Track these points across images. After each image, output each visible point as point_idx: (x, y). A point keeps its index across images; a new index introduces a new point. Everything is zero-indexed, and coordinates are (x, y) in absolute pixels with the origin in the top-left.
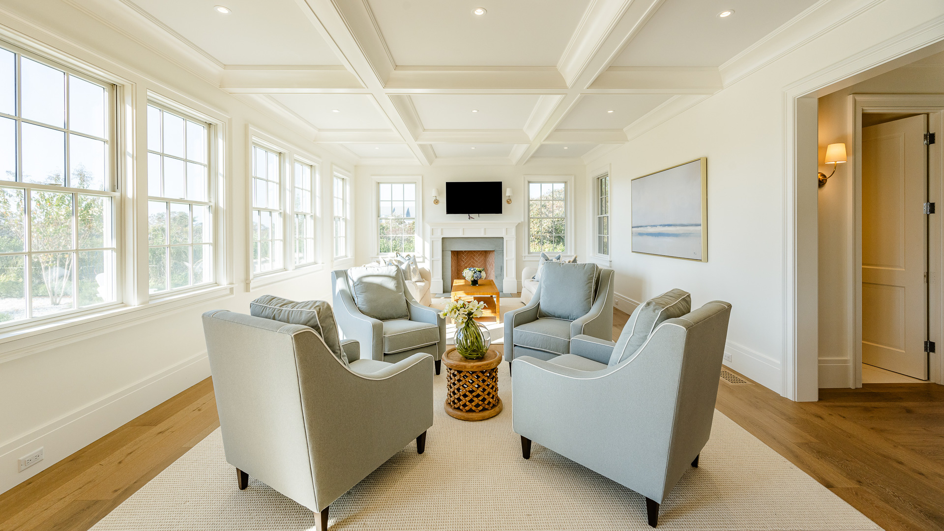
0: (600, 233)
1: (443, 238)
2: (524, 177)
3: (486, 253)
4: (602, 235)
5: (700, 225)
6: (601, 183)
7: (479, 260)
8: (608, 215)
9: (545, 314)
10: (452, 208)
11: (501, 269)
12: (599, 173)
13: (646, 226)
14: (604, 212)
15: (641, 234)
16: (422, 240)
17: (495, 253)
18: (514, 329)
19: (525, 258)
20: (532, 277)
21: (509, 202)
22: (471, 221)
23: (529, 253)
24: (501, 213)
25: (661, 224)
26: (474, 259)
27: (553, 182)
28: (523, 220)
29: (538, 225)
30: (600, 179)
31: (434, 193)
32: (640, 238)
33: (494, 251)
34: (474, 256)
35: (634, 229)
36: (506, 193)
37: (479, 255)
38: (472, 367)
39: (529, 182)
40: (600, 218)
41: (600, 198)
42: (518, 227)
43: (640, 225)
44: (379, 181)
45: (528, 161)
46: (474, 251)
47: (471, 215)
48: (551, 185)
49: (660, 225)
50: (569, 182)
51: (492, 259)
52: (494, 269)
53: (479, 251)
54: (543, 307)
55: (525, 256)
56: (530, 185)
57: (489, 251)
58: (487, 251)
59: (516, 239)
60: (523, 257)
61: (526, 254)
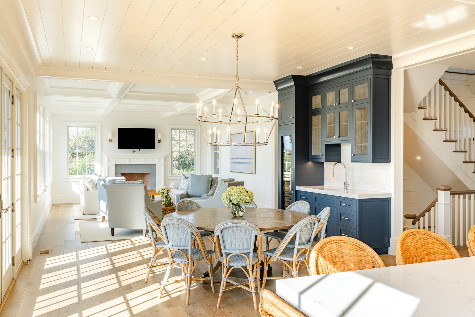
0: (215, 161)
1: (116, 165)
2: (169, 126)
4: (216, 163)
5: (252, 159)
8: (219, 151)
9: (191, 196)
10: (122, 146)
11: (154, 185)
13: (236, 159)
14: (217, 150)
15: (233, 163)
16: (101, 166)
17: (150, 175)
19: (169, 178)
20: (177, 187)
21: (159, 142)
22: (134, 154)
23: (172, 174)
24: (155, 149)
25: (241, 158)
26: (134, 179)
27: (187, 129)
28: (168, 154)
31: (109, 135)
32: (233, 164)
33: (149, 173)
34: (134, 177)
35: (231, 160)
37: (138, 177)
39: (172, 129)
40: (215, 153)
42: (165, 158)
43: (233, 158)
44: (69, 126)
47: (134, 150)
50: (197, 129)
52: (149, 185)
53: (138, 174)
54: (190, 193)
55: (169, 176)
56: (173, 130)
57: (145, 173)
58: (143, 173)
59: (164, 165)
60: (169, 177)
61: (170, 175)
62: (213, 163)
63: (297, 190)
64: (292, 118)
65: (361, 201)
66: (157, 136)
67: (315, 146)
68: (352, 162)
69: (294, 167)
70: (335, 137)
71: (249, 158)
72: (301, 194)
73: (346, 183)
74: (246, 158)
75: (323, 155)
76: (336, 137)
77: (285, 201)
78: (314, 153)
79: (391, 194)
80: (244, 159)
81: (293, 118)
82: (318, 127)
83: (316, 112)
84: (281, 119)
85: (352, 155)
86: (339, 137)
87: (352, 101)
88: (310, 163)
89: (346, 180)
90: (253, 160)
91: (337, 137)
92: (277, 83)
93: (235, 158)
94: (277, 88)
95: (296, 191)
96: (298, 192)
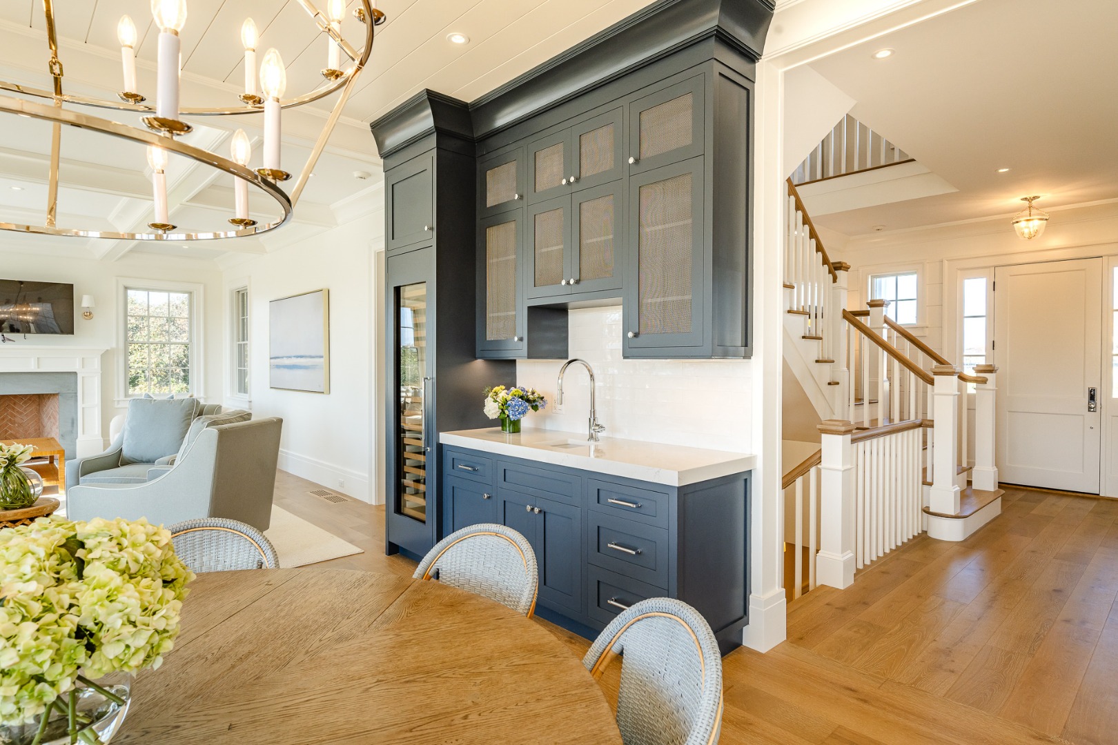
0: (240, 365)
2: (118, 281)
3: (39, 400)
4: (243, 368)
5: (322, 357)
6: (242, 297)
7: (25, 411)
8: (248, 341)
9: (129, 460)
11: (73, 423)
12: (239, 285)
13: (282, 357)
14: (243, 337)
15: (278, 367)
17: (60, 397)
18: (80, 478)
21: (88, 315)
22: (8, 345)
23: (126, 395)
24: (73, 334)
25: (295, 355)
26: (13, 409)
27: (169, 291)
28: (114, 345)
29: (158, 353)
30: (241, 293)
32: (277, 371)
33: (57, 394)
34: (15, 404)
35: (272, 360)
36: (83, 301)
37: (25, 403)
38: (16, 514)
39: (127, 288)
40: (240, 345)
41: (241, 318)
42: (106, 356)
43: (277, 356)
45: (124, 256)
46: (15, 396)
48: (166, 294)
49: (294, 357)
50: (195, 292)
51: (51, 407)
52: (57, 424)
53: (26, 396)
54: (126, 453)
55: (119, 401)
56: (129, 292)
57: (47, 395)
58: (43, 395)
59: (101, 374)
60: (116, 402)
61: (122, 397)
62: (236, 368)
63: (442, 444)
64: (426, 228)
65: (685, 492)
66: (80, 302)
67: (495, 315)
68: (625, 357)
69: (435, 376)
70: (563, 283)
71: (313, 354)
72: (455, 455)
73: (593, 421)
74: (307, 354)
75: (521, 339)
76: (568, 283)
77: (405, 445)
78: (490, 337)
79: (750, 459)
80: (301, 357)
81: (432, 229)
82: (504, 259)
83: (498, 215)
84: (393, 239)
85: (630, 335)
86: (577, 282)
87: (631, 160)
88: (479, 365)
89: (593, 412)
90: (322, 360)
91: (572, 282)
92: (380, 127)
93: (280, 355)
94: (380, 144)
95: (440, 447)
96: (445, 449)
